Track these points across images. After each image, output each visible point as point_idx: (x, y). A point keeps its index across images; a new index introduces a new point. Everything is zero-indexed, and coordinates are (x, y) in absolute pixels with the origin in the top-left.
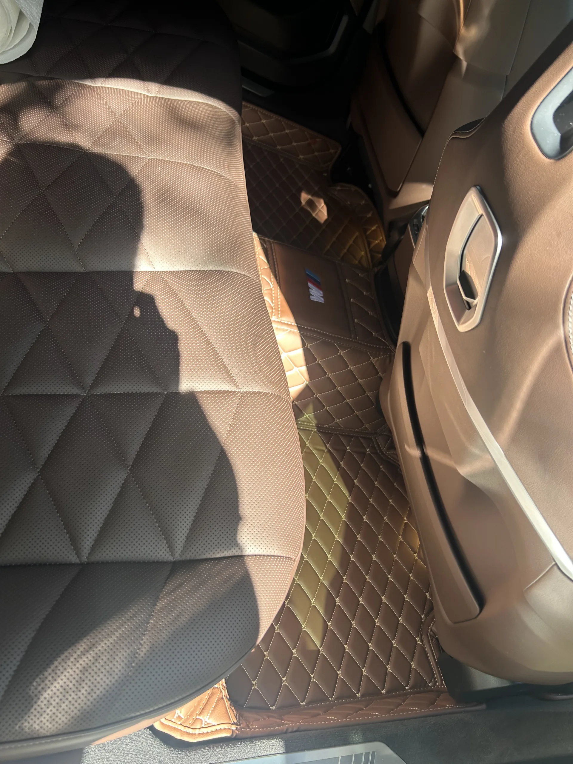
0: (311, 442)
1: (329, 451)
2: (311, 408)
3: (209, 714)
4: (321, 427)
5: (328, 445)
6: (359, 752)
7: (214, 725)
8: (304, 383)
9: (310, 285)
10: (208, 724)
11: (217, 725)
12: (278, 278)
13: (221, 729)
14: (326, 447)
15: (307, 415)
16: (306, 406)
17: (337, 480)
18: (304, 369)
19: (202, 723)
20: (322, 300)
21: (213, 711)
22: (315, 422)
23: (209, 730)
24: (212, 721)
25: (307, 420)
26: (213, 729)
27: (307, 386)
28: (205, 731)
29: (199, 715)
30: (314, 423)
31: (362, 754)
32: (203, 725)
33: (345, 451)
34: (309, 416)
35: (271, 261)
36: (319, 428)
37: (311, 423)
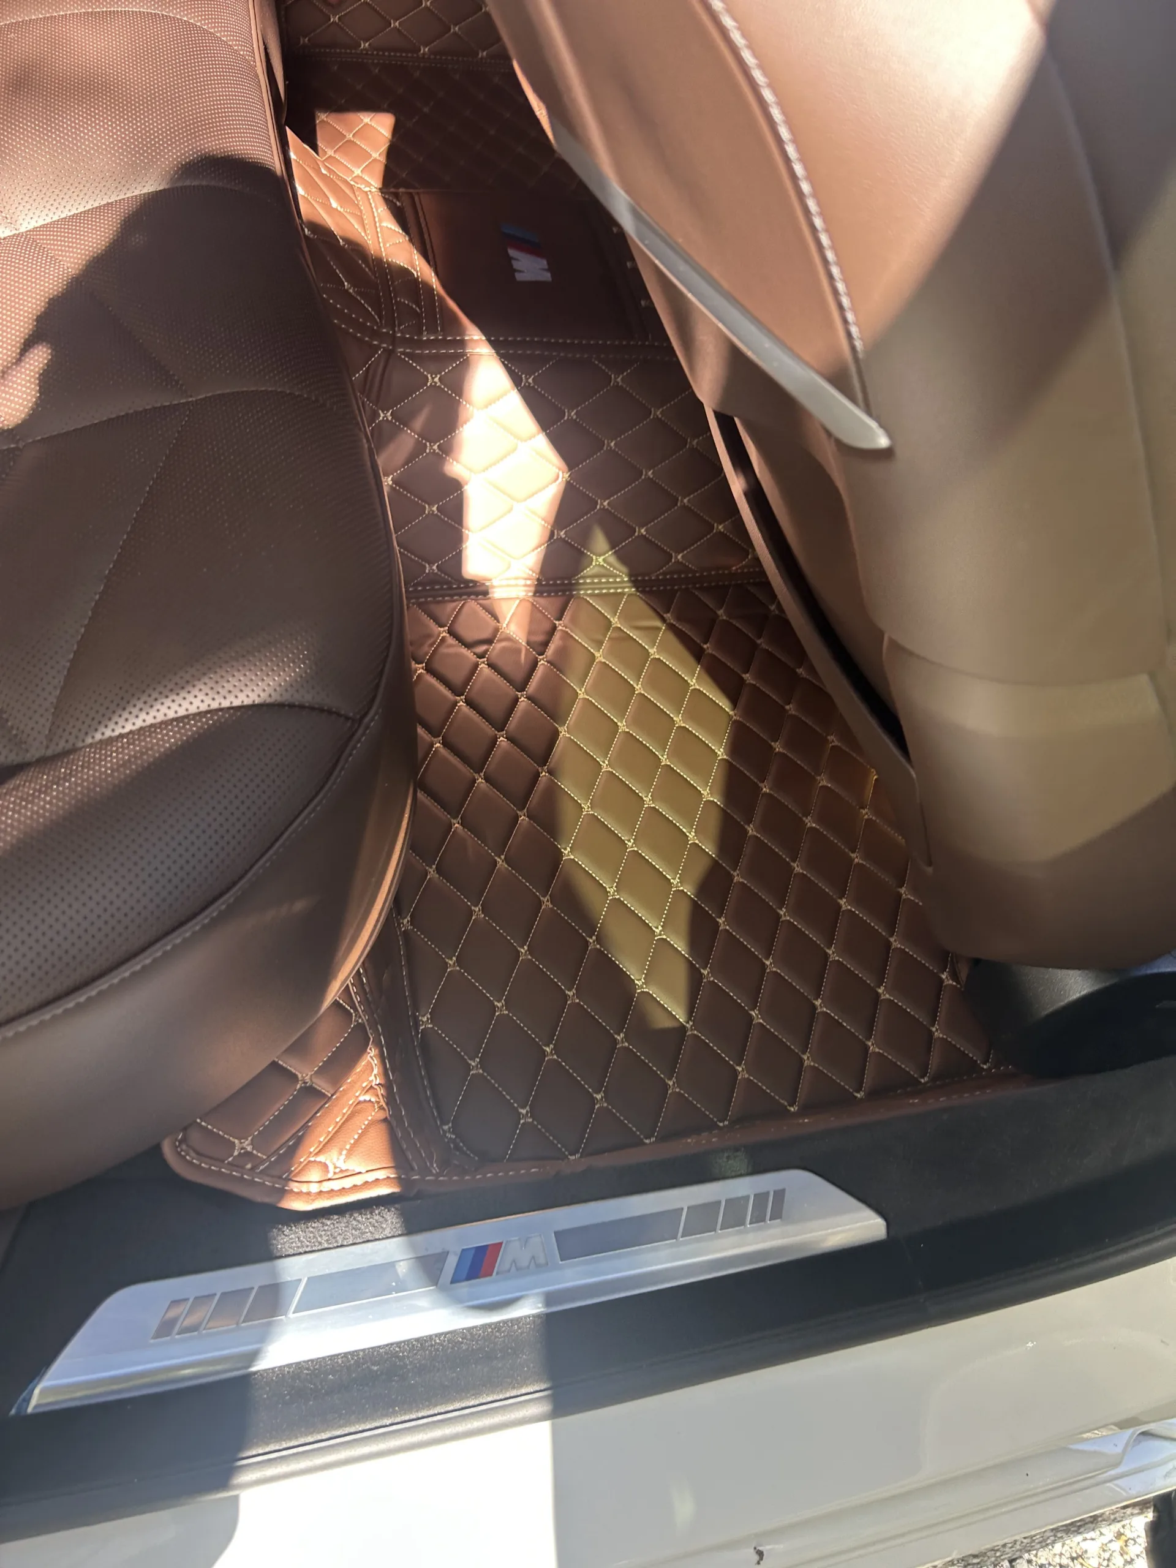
0: (625, 617)
1: (671, 627)
2: (600, 541)
3: (344, 1152)
4: (643, 581)
5: (668, 616)
6: (741, 1193)
7: (360, 1173)
8: (560, 480)
9: (512, 252)
10: (342, 1171)
11: (367, 1171)
12: (431, 257)
13: (377, 1180)
14: (664, 620)
15: (601, 559)
16: (585, 537)
17: (696, 680)
18: (542, 443)
19: (328, 1172)
20: (547, 277)
21: (353, 1146)
22: (624, 569)
23: (348, 1183)
24: (354, 1165)
25: (603, 571)
26: (358, 1180)
27: (568, 484)
28: (336, 1185)
29: (317, 1154)
30: (621, 575)
31: (747, 1198)
32: (330, 1175)
33: (714, 619)
34: (604, 560)
35: (413, 229)
36: (640, 582)
37: (616, 576)
